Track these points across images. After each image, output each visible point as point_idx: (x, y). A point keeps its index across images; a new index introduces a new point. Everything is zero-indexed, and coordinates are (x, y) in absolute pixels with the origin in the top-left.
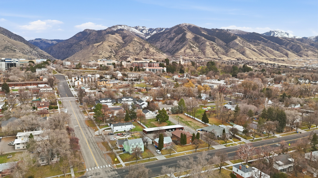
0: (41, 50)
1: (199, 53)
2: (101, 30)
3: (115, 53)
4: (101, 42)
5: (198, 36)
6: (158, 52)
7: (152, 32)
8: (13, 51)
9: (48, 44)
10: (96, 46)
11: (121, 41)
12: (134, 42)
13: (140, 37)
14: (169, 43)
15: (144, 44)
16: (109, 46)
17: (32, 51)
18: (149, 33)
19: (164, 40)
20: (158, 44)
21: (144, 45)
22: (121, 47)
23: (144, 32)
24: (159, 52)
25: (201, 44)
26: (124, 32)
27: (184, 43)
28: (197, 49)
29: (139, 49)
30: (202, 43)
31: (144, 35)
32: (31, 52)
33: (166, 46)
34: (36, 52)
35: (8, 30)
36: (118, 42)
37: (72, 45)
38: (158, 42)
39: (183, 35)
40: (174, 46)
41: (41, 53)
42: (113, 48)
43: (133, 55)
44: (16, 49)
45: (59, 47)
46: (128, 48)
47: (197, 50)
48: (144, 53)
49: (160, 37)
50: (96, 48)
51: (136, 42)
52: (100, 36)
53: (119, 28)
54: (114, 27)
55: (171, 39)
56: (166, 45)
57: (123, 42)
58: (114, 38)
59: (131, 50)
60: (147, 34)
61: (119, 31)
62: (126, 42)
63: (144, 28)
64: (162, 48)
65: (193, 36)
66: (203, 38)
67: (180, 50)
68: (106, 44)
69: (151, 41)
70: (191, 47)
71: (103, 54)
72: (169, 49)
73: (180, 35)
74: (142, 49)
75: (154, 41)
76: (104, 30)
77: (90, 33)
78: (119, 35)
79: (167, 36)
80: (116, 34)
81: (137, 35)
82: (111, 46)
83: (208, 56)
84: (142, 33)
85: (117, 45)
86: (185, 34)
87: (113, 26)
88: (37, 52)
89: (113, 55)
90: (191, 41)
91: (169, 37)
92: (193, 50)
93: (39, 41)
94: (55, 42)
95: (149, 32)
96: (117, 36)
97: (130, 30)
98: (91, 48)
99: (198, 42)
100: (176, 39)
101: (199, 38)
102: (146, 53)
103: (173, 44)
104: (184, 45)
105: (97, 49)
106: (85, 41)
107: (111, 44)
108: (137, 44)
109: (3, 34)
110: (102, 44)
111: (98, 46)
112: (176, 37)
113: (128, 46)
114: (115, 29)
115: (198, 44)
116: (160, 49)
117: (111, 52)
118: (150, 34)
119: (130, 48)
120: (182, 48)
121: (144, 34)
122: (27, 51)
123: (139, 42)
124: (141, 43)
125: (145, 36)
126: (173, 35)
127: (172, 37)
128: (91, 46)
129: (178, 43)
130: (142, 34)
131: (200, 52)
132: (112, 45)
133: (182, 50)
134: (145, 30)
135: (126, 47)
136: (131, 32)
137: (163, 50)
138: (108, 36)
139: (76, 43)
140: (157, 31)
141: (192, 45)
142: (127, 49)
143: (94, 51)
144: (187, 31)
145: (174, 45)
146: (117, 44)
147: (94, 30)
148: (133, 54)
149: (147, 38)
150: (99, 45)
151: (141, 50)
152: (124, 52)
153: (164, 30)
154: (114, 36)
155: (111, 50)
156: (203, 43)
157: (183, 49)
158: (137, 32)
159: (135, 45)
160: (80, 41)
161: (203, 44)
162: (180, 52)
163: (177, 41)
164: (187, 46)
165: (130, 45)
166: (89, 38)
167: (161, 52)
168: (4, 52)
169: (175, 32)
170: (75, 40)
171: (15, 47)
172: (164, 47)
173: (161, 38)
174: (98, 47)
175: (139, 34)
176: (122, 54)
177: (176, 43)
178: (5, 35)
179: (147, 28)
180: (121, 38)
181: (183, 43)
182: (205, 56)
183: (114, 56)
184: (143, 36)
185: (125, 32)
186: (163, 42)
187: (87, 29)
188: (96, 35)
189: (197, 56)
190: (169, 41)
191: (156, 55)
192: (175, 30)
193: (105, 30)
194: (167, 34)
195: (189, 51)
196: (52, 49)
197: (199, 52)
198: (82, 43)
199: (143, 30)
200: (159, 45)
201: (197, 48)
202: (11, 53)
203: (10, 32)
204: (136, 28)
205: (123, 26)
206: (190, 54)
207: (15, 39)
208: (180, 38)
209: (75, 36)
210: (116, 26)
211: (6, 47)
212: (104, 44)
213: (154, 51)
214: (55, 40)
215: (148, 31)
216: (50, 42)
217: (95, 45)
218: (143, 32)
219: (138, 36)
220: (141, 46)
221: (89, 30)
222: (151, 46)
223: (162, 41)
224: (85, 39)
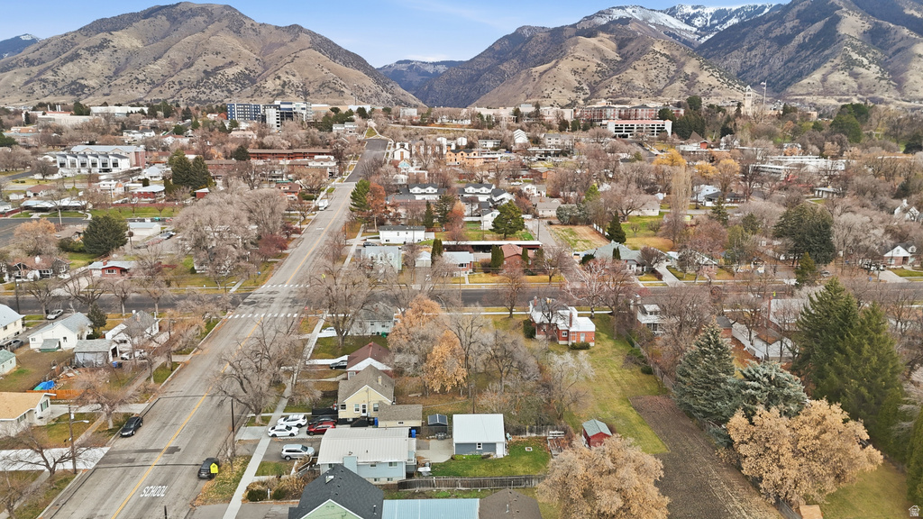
0: (402, 91)
1: (878, 85)
2: (563, 27)
3: (588, 91)
4: (554, 62)
5: (887, 24)
6: (725, 85)
7: (724, 22)
8: (337, 94)
9: (426, 73)
10: (538, 74)
11: (613, 55)
12: (650, 56)
13: (680, 38)
14: (774, 53)
15: (682, 60)
16: (575, 72)
17: (380, 92)
18: (713, 26)
19: (757, 45)
20: (735, 61)
21: (683, 64)
22: (611, 73)
23: (698, 22)
24: (730, 85)
25: (894, 54)
26: (629, 26)
27: (827, 52)
28: (874, 68)
29: (664, 76)
30: (899, 50)
31: (696, 33)
32: (377, 95)
33: (762, 65)
34: (388, 95)
35: (330, 41)
36: (602, 60)
37: (479, 74)
38: (735, 53)
39: (826, 25)
40: (790, 64)
41: (402, 98)
42: (585, 76)
43: (644, 95)
44: (343, 89)
45: (448, 82)
46: (629, 74)
47: (872, 72)
48: (678, 89)
49: (745, 35)
50: (537, 80)
51: (658, 55)
52: (556, 42)
53: (618, 14)
54: (600, 14)
55: (783, 40)
56: (760, 62)
57: (619, 59)
58: (592, 47)
59: (639, 82)
60: (704, 30)
61: (612, 26)
62: (626, 59)
63: (697, 10)
64: (747, 71)
65: (867, 25)
66: (906, 31)
67: (807, 75)
68: (565, 66)
69: (713, 50)
70: (850, 64)
71: (555, 96)
72: (770, 75)
73: (819, 25)
74: (673, 77)
75: (721, 49)
76: (571, 26)
77: (530, 38)
78: (608, 36)
79: (768, 31)
80: (601, 34)
81: (672, 34)
82: (580, 71)
83: (914, 94)
84: (689, 28)
85: (599, 69)
86: (838, 19)
87: (599, 12)
88: (390, 96)
89: (583, 97)
90: (855, 43)
91: (777, 32)
92: (855, 76)
93: (403, 67)
94: (442, 69)
95: (716, 22)
96: (601, 41)
97: (652, 21)
98: (524, 80)
99: (882, 48)
100: (799, 38)
101: (888, 30)
102: (685, 88)
103: (786, 57)
104: (826, 59)
105: (539, 82)
106: (515, 61)
107: (579, 64)
108: (661, 62)
109: (320, 52)
110: (555, 66)
111: (542, 74)
112: (802, 34)
113: (629, 71)
114: (603, 21)
115: (879, 55)
116: (739, 75)
117: (578, 89)
118: (718, 27)
119: (636, 75)
120: (816, 67)
121: (695, 29)
122: (369, 94)
123: (667, 57)
124: (671, 59)
125: (697, 37)
126: (789, 25)
127: (789, 31)
128: (523, 75)
129: (803, 54)
130: (688, 32)
131: (883, 82)
132: (584, 70)
133: (817, 76)
134: (700, 18)
135: (624, 74)
136: (655, 24)
137: (749, 79)
138: (576, 43)
139: (490, 70)
140: (741, 16)
141: (855, 56)
142: (625, 80)
143: (530, 87)
144: (844, 9)
145: (789, 61)
146: (599, 65)
147: (543, 28)
148: (645, 93)
149: (703, 40)
150: (545, 71)
151: (672, 80)
152: (616, 86)
153: (767, 10)
154: (593, 41)
155: (579, 82)
156: (903, 48)
157: (818, 71)
158: (674, 23)
159: (653, 66)
160: (502, 61)
161: (900, 54)
162: (805, 81)
163: (802, 47)
164: (836, 61)
165: (637, 67)
166: (527, 52)
167: (737, 86)
168: (319, 96)
169: (799, 16)
170: (489, 60)
171: (343, 83)
172: (752, 67)
173: (747, 40)
174: (544, 76)
175: (680, 30)
176: (610, 95)
177: (798, 52)
178: (324, 54)
179: (710, 10)
180: (614, 45)
181: (823, 51)
182: (902, 95)
183: (585, 100)
184: (691, 37)
185: (632, 27)
186: (753, 53)
187: (524, 27)
188: (545, 41)
189: (870, 95)
190: (775, 48)
191: (717, 95)
192: (803, 8)
193: (574, 26)
194: (770, 24)
195: (843, 77)
196: (431, 88)
197: (881, 79)
198: (505, 67)
199: (695, 16)
200: (739, 62)
201: (873, 66)
202: (332, 97)
203: (336, 45)
204: (672, 12)
205: (629, 10)
206: (844, 88)
207: (345, 64)
208: (817, 36)
209: (490, 49)
210: (609, 12)
211: (323, 84)
212: (560, 65)
213: (713, 81)
214: (442, 63)
215: (711, 20)
216: (430, 69)
217: (534, 69)
218: (693, 25)
219: (675, 36)
220: (673, 68)
221: (530, 28)
222: (705, 67)
223: (750, 50)
224: (517, 53)
